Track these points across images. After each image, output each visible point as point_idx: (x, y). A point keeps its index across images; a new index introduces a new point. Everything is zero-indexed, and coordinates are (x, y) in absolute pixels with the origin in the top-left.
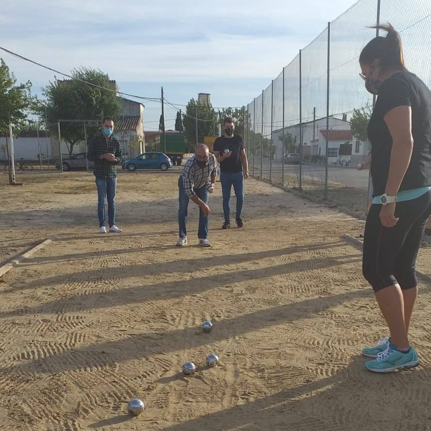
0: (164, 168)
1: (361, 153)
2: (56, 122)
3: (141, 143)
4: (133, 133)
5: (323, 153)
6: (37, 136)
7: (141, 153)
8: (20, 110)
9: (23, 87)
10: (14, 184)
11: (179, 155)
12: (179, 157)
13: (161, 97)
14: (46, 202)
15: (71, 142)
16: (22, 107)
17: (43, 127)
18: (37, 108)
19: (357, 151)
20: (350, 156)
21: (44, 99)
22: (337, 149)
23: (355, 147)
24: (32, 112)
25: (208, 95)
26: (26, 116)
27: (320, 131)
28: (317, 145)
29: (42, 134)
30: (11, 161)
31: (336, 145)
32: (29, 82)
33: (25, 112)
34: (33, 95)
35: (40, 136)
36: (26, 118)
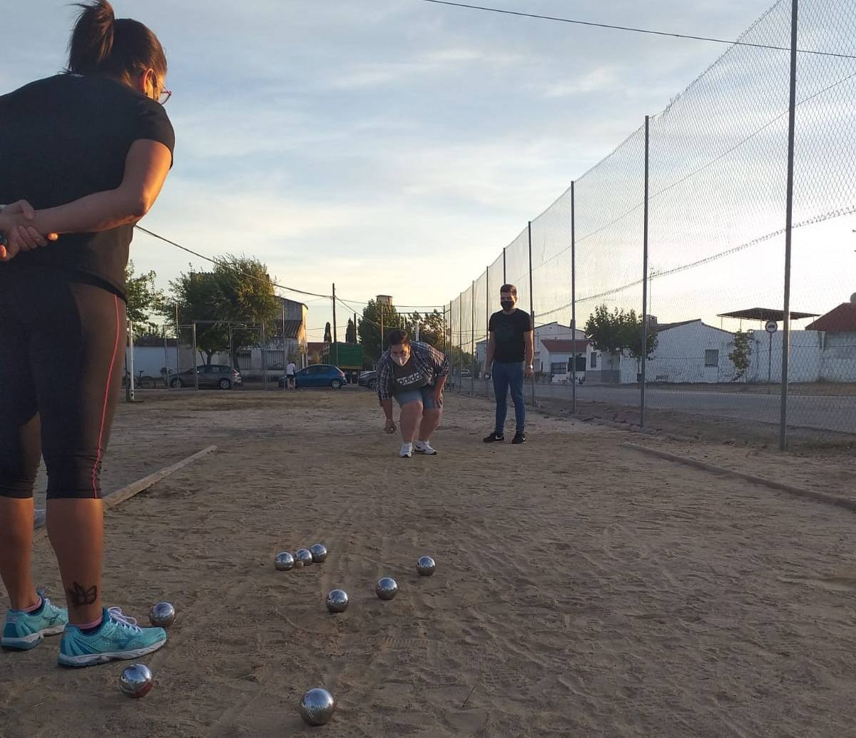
0: (336, 385)
1: (599, 368)
2: (192, 323)
3: (303, 356)
4: (293, 342)
5: (547, 369)
6: (164, 347)
7: (303, 367)
8: (139, 310)
9: (144, 279)
10: (132, 402)
11: (354, 370)
12: (354, 373)
13: (332, 295)
14: (185, 417)
15: (208, 352)
16: (142, 306)
17: (170, 333)
18: (161, 308)
19: (593, 365)
20: (583, 372)
21: (172, 296)
22: (565, 363)
23: (590, 361)
24: (155, 312)
25: (389, 297)
26: (147, 318)
27: (542, 341)
28: (539, 360)
29: (171, 343)
30: (130, 380)
31: (564, 358)
32: (152, 273)
33: (145, 312)
34: (157, 289)
35: (168, 346)
36: (146, 321)
